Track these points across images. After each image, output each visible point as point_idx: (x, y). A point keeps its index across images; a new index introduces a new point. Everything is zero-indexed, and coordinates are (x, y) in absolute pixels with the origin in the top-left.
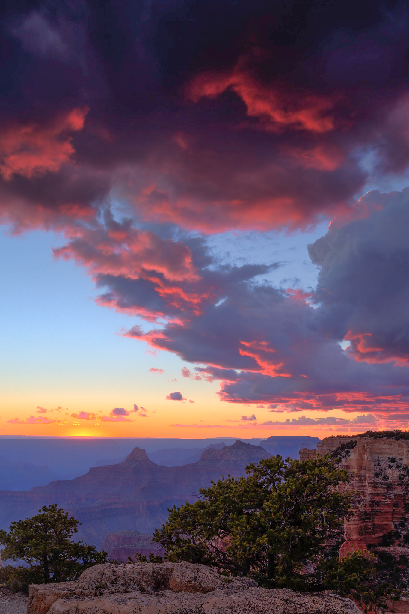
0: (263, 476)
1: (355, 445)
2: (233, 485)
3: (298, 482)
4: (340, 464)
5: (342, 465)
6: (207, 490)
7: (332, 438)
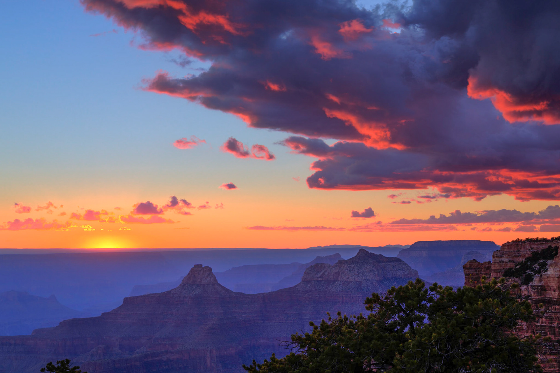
0: (394, 313)
1: (556, 254)
2: (346, 328)
3: (450, 322)
4: (530, 284)
5: (534, 286)
6: (304, 337)
7: (517, 243)
